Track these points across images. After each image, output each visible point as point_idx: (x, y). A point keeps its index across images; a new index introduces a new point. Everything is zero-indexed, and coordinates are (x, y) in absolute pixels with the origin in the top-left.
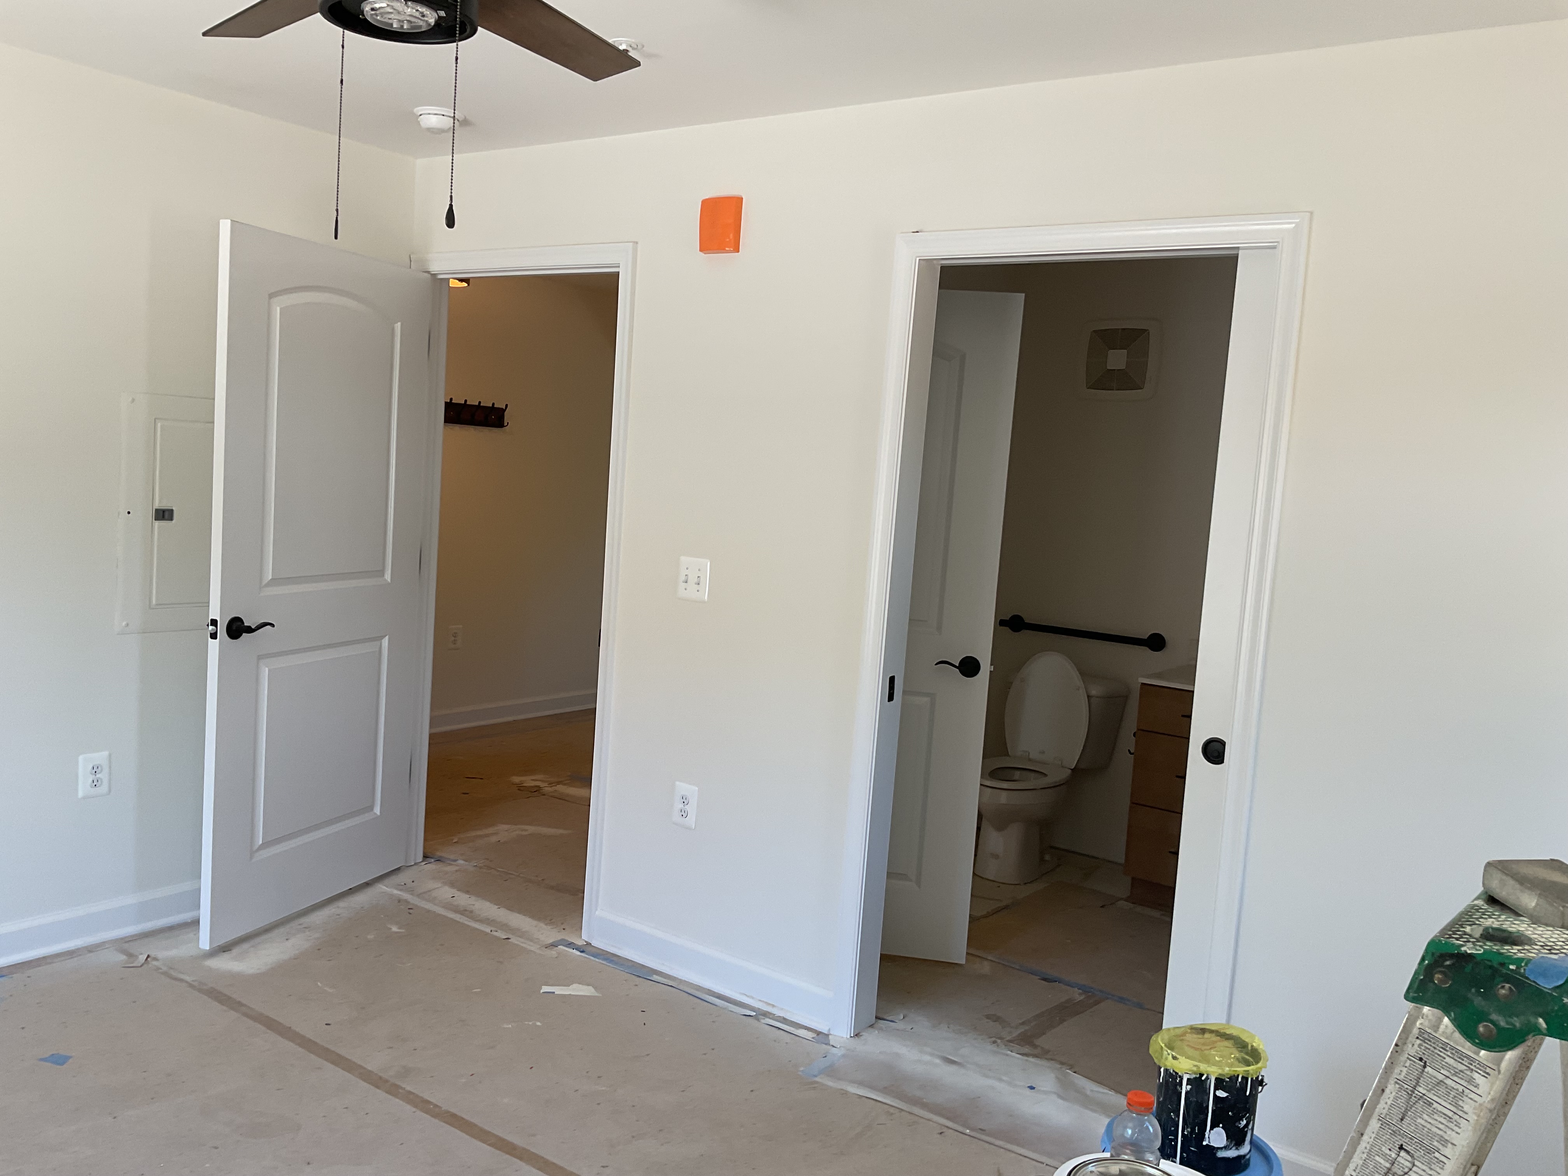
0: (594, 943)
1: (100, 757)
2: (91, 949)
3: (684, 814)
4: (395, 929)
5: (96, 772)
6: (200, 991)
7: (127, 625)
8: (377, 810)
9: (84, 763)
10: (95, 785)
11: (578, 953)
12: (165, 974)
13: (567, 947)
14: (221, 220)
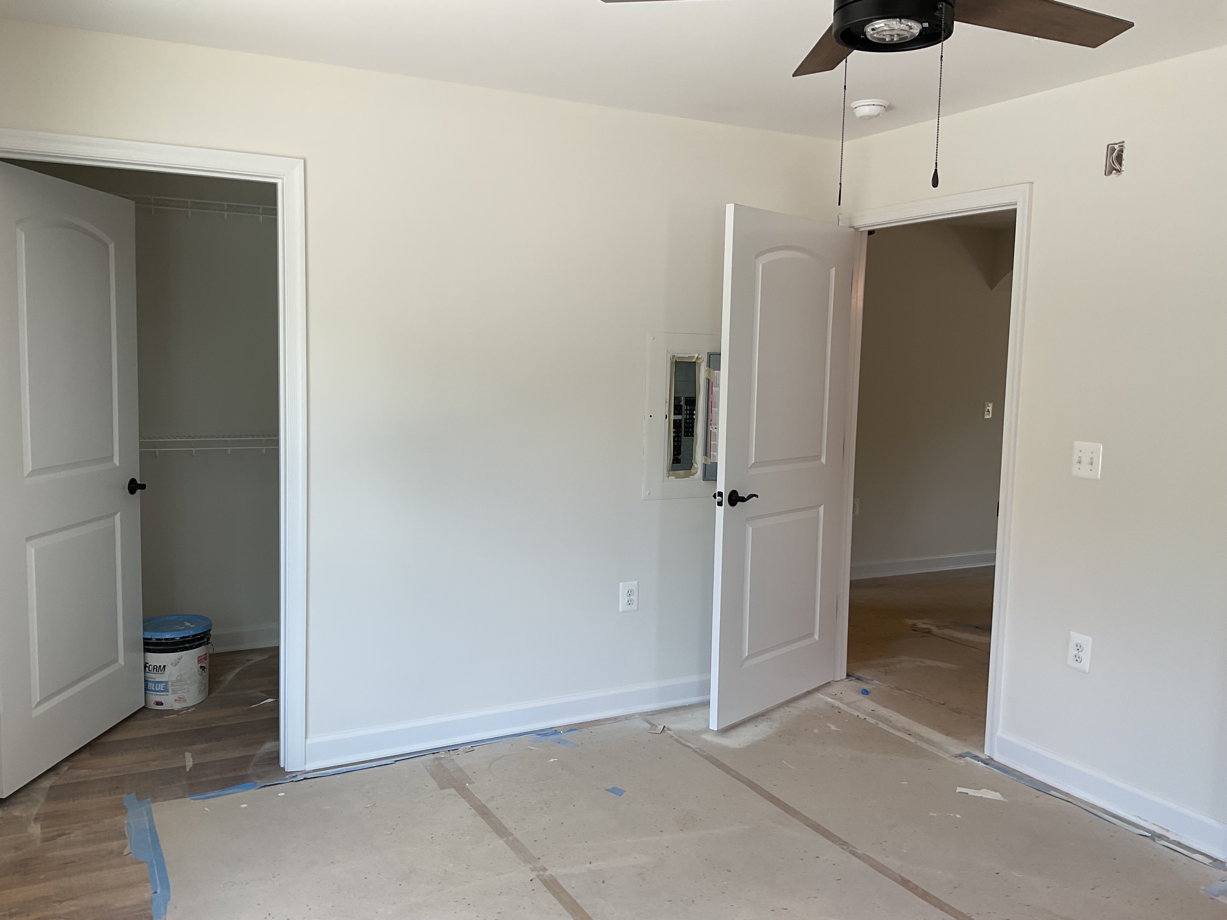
0: (996, 758)
1: (632, 584)
2: (627, 717)
3: (1078, 659)
4: (833, 728)
5: (630, 595)
6: (702, 756)
7: (649, 494)
8: (816, 637)
9: (623, 588)
10: (630, 604)
11: (983, 764)
12: (677, 740)
13: (973, 759)
14: (727, 205)
